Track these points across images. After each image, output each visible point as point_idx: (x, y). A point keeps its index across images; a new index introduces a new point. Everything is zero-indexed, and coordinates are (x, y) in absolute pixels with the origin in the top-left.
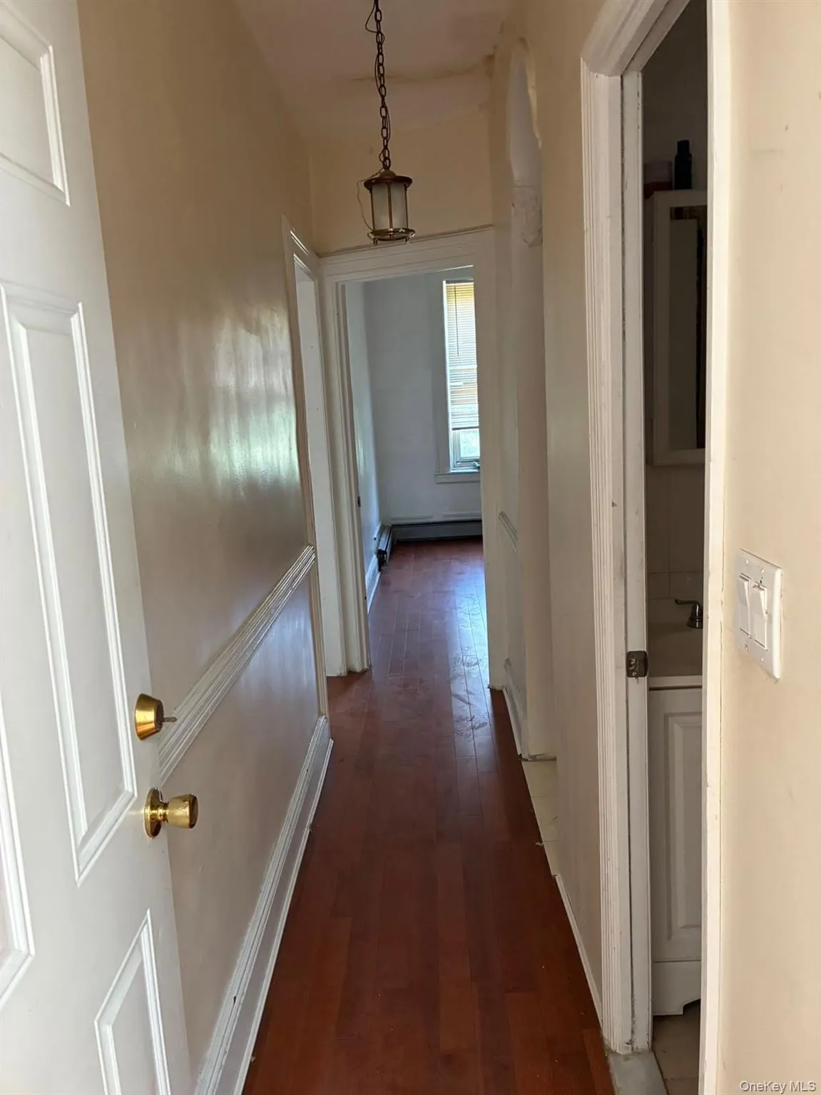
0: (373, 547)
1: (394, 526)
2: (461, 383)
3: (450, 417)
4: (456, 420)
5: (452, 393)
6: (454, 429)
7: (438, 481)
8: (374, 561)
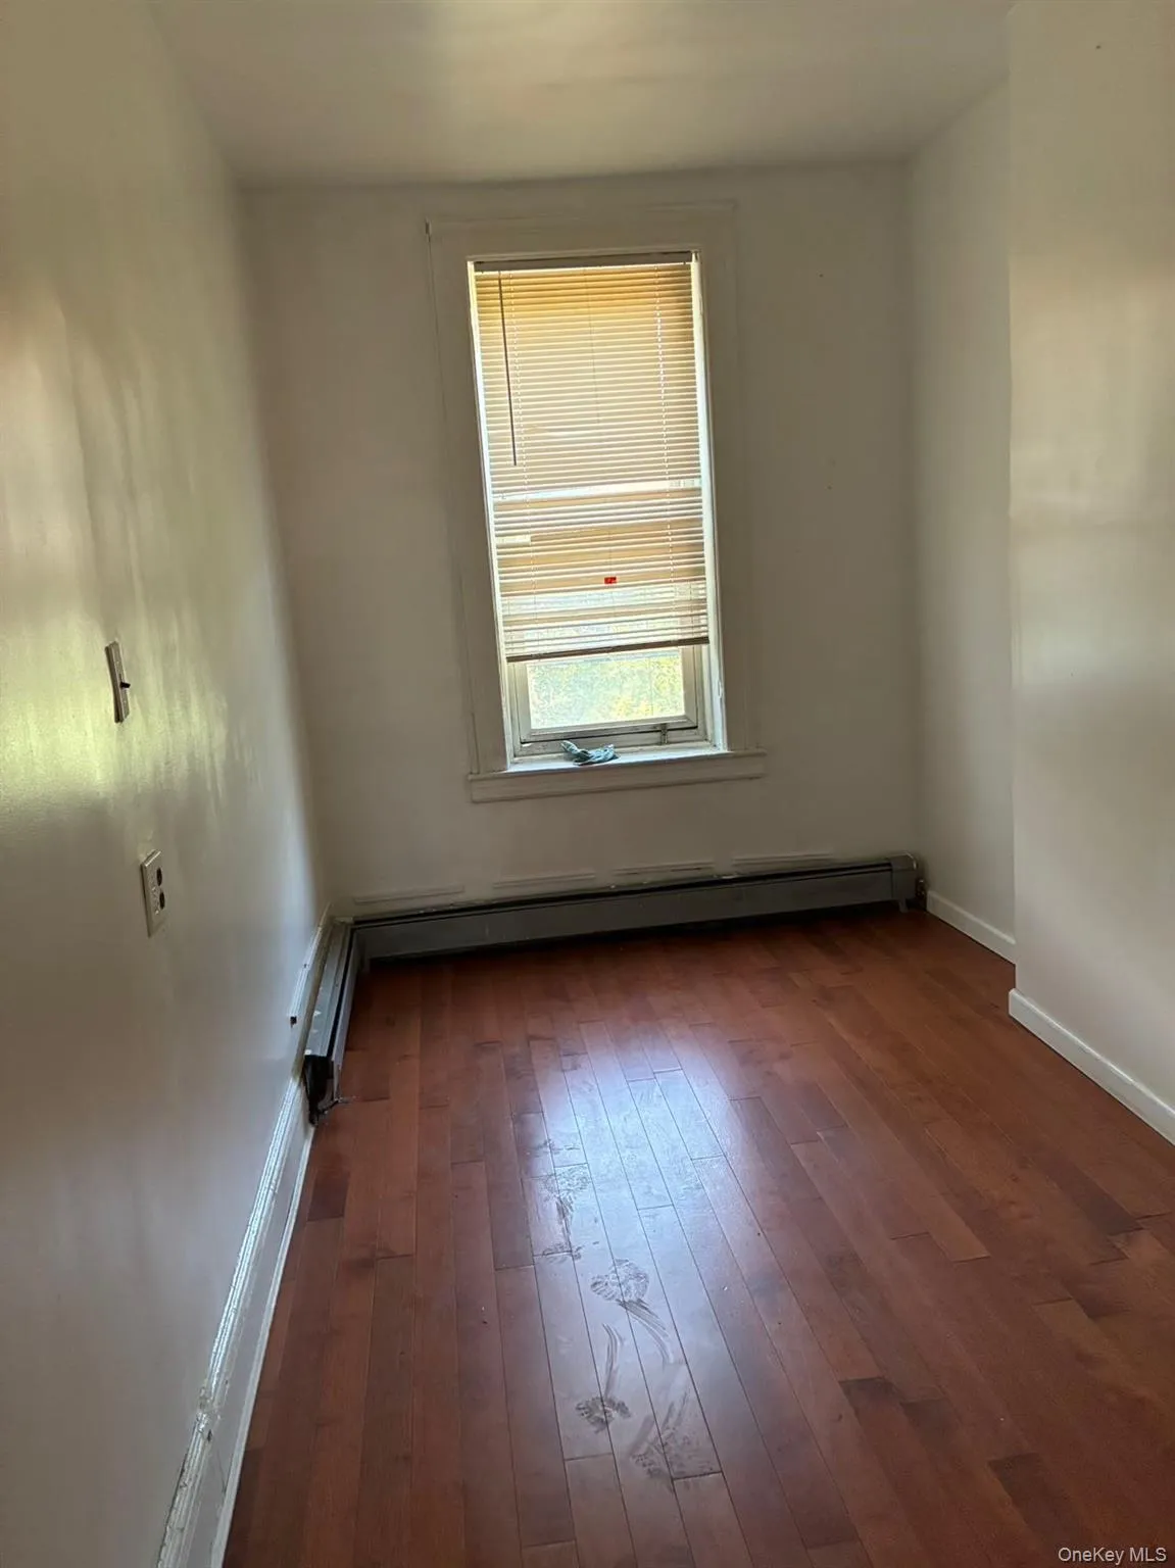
0: (282, 1047)
1: (359, 922)
2: (527, 539)
3: (501, 628)
4: (515, 636)
5: (502, 563)
6: (511, 659)
7: (475, 798)
8: (292, 1095)
